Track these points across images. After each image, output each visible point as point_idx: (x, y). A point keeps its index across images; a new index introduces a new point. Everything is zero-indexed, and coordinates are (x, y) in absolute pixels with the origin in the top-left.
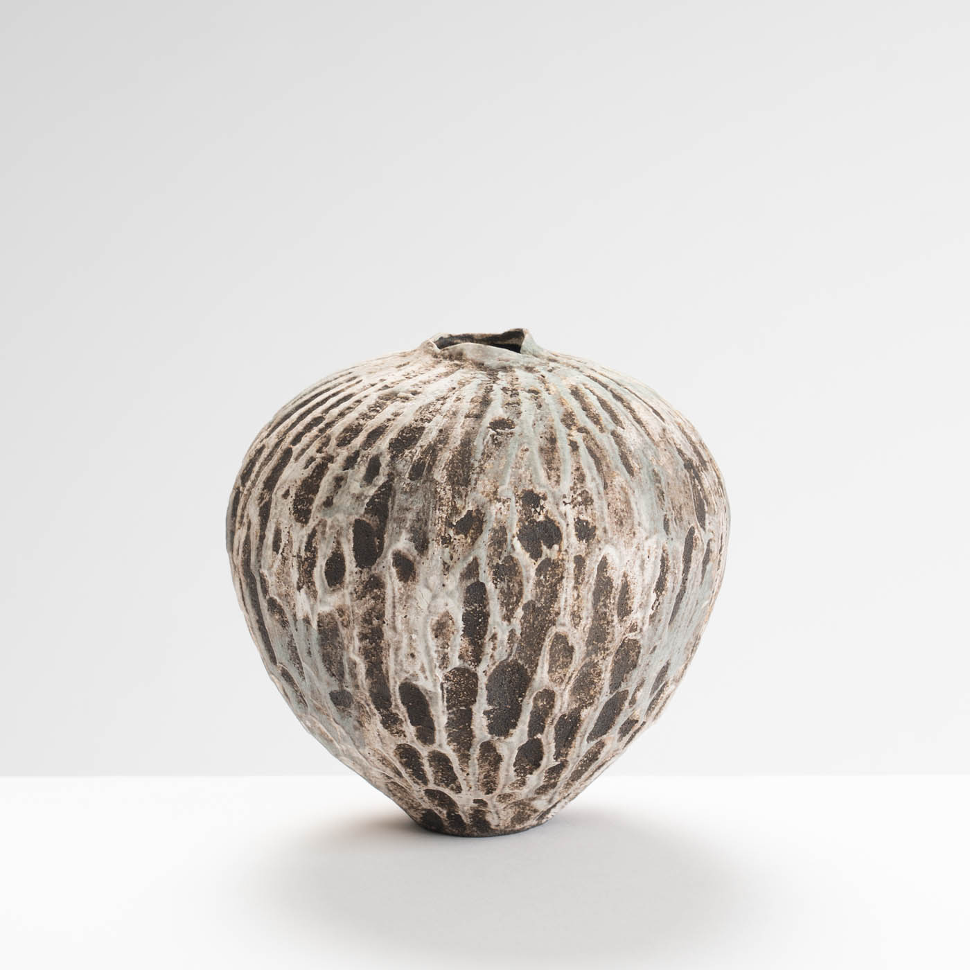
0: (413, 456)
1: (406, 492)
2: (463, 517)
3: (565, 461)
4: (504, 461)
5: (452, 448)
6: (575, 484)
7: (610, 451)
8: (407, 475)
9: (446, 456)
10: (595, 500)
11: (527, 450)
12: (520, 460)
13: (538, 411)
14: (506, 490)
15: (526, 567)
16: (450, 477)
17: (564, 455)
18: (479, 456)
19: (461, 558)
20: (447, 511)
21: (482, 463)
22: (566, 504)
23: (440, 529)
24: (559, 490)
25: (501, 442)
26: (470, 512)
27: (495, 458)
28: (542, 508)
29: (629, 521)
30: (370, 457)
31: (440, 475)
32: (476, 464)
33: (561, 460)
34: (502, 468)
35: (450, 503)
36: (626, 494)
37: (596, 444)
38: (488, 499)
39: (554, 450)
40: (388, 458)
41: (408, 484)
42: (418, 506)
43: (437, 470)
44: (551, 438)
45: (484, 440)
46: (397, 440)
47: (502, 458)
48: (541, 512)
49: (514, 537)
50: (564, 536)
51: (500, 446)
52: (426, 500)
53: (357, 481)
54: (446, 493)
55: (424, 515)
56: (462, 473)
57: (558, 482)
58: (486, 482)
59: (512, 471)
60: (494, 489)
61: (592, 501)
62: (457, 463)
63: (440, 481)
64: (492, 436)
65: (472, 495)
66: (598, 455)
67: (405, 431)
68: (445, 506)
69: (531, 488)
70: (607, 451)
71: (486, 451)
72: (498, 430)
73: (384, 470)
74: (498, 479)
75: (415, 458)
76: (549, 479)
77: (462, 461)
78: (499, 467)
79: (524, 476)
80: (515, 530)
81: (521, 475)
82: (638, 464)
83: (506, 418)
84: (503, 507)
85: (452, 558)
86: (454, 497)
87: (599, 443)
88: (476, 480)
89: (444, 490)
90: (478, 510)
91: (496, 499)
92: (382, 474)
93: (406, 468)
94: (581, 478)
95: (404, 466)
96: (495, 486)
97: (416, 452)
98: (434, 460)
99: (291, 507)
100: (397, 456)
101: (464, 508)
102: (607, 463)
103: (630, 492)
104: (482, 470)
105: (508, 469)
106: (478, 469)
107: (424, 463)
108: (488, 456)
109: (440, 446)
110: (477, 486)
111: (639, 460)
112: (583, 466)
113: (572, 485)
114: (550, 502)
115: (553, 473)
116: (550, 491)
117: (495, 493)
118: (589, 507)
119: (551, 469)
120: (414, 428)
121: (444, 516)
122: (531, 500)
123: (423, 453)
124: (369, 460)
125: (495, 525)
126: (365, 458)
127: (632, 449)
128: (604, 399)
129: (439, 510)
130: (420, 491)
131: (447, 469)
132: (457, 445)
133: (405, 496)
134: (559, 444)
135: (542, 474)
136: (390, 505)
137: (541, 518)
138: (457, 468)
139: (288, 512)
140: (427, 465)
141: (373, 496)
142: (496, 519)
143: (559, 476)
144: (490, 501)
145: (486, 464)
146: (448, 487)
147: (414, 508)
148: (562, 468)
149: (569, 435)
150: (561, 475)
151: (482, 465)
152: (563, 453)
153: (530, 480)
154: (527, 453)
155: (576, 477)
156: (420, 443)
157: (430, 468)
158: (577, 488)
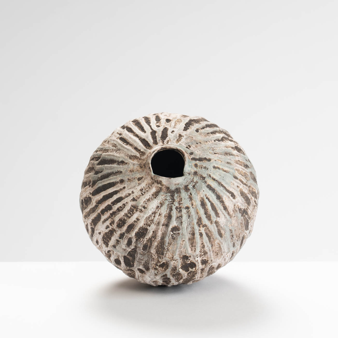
0: (144, 242)
1: (141, 254)
2: (161, 264)
3: (197, 243)
4: (176, 246)
5: (157, 241)
6: (201, 249)
7: (214, 232)
8: (142, 248)
9: (155, 244)
10: (208, 253)
11: (184, 241)
12: (182, 245)
13: (189, 220)
14: (177, 257)
15: (184, 274)
16: (157, 252)
17: (197, 240)
18: (167, 244)
19: (161, 273)
20: (156, 261)
21: (168, 247)
22: (198, 257)
23: (154, 266)
24: (195, 254)
25: (175, 238)
26: (164, 263)
27: (173, 245)
28: (189, 260)
29: (220, 252)
30: (129, 237)
31: (153, 251)
32: (166, 248)
33: (196, 243)
34: (175, 249)
35: (157, 260)
36: (219, 245)
37: (209, 230)
38: (170, 259)
39: (194, 238)
40: (135, 240)
41: (142, 252)
42: (146, 259)
43: (152, 249)
44: (193, 233)
45: (169, 237)
46: (138, 232)
47: (175, 245)
48: (189, 261)
49: (179, 268)
50: (197, 266)
51: (174, 239)
52: (148, 258)
53: (124, 245)
54: (155, 257)
55: (148, 262)
56: (161, 251)
57: (195, 251)
58: (170, 254)
59: (179, 250)
60: (172, 256)
61: (207, 253)
62: (159, 247)
63: (153, 253)
64: (172, 235)
65: (164, 258)
66: (210, 235)
67: (141, 229)
68: (155, 260)
69: (185, 255)
70: (213, 232)
71: (169, 242)
72: (174, 232)
73: (133, 244)
74: (174, 253)
75: (144, 243)
76: (192, 250)
77: (161, 246)
78: (174, 248)
79: (183, 251)
80: (180, 267)
81: (182, 251)
82: (224, 231)
83: (177, 226)
84: (175, 262)
85: (158, 273)
86: (158, 258)
87: (210, 230)
88: (166, 254)
89: (155, 256)
90: (167, 263)
91: (173, 260)
92: (133, 245)
93: (141, 246)
94: (203, 247)
95: (140, 245)
96: (172, 255)
97: (145, 240)
98: (151, 244)
99: (102, 239)
100: (138, 240)
101: (162, 261)
102: (213, 237)
103: (221, 244)
104: (168, 250)
105: (177, 250)
106: (167, 250)
107: (147, 245)
108: (170, 244)
109: (153, 239)
110: (166, 255)
111: (224, 230)
112: (204, 243)
113: (200, 250)
114: (192, 258)
115: (193, 248)
116: (192, 255)
117: (173, 258)
118: (206, 255)
119: (192, 246)
120: (144, 228)
121: (155, 263)
122: (185, 257)
123: (147, 241)
124: (128, 238)
125: (173, 267)
126: (127, 237)
127: (222, 226)
128: (213, 203)
129: (153, 261)
130: (146, 255)
131: (156, 249)
132: (159, 240)
133: (141, 256)
134: (196, 236)
135: (189, 249)
136: (136, 256)
137: (189, 262)
138: (159, 248)
139: (101, 239)
140: (148, 246)
141: (130, 251)
142: (173, 265)
143: (195, 249)
144: (171, 260)
145: (170, 247)
146: (156, 255)
147: (144, 260)
148: (196, 246)
149: (200, 230)
150: (196, 249)
151: (168, 248)
152: (197, 239)
153: (185, 252)
154: (184, 242)
155: (202, 247)
156: (146, 237)
157: (150, 247)
158: (202, 251)
